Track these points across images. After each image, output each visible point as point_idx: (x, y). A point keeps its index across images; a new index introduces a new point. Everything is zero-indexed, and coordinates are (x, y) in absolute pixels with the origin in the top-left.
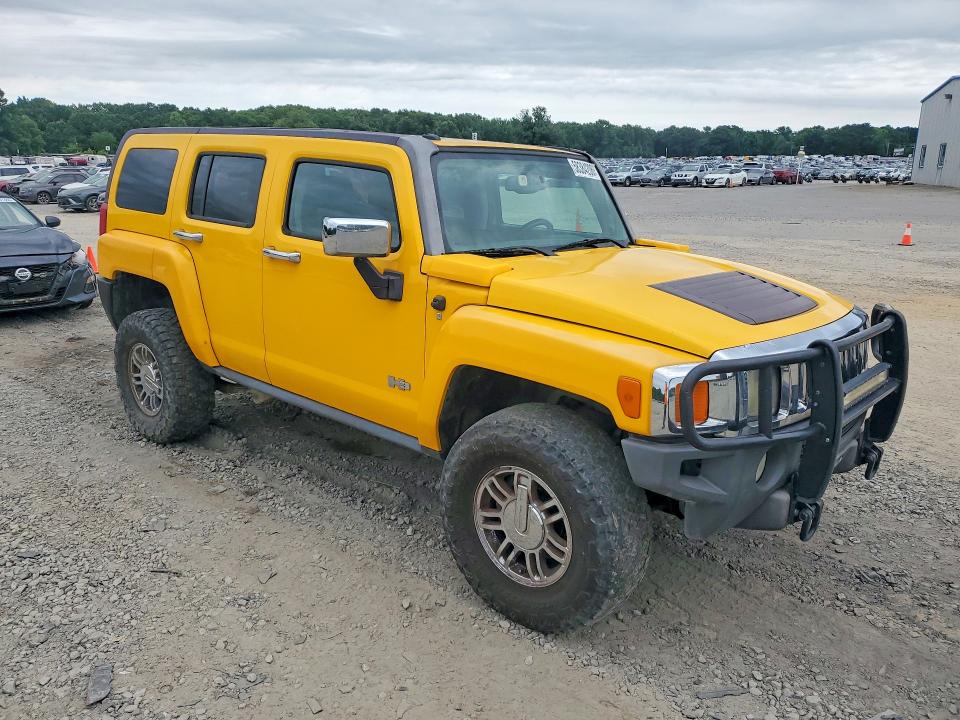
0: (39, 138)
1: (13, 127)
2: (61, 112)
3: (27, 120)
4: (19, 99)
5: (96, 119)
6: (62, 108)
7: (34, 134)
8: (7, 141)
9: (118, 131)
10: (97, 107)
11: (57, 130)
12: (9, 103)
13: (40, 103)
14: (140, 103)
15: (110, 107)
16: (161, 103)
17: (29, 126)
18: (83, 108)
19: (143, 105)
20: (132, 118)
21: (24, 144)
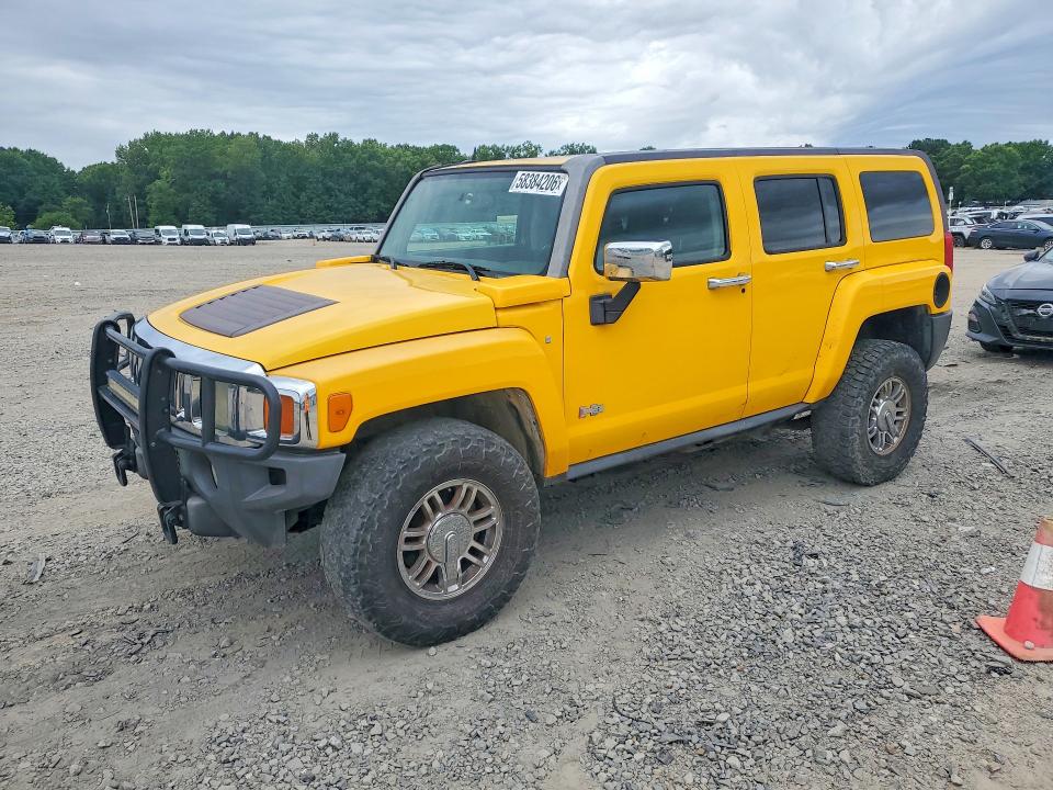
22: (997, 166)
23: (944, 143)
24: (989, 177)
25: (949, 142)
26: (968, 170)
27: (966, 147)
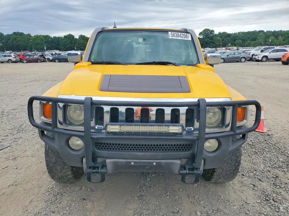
0: (221, 43)
1: (215, 40)
2: (229, 35)
3: (219, 38)
4: (219, 33)
5: (238, 37)
6: (230, 34)
7: (220, 42)
8: (213, 44)
9: (244, 40)
10: (239, 33)
11: (227, 41)
12: (215, 34)
13: (224, 33)
14: (252, 31)
15: (243, 33)
16: (259, 30)
17: (219, 40)
18: (235, 34)
19: (253, 31)
20: (249, 35)
21: (217, 45)
22: (39, 41)
23: (22, 34)
24: (38, 44)
25: (24, 33)
26: (32, 42)
27: (29, 35)
